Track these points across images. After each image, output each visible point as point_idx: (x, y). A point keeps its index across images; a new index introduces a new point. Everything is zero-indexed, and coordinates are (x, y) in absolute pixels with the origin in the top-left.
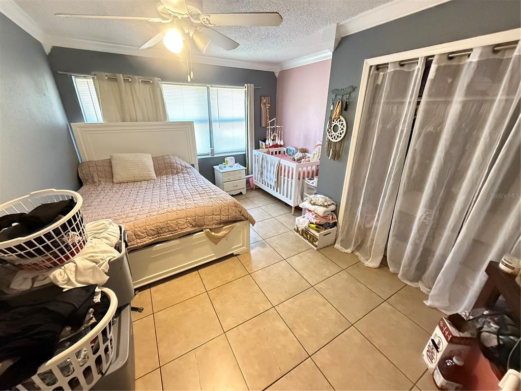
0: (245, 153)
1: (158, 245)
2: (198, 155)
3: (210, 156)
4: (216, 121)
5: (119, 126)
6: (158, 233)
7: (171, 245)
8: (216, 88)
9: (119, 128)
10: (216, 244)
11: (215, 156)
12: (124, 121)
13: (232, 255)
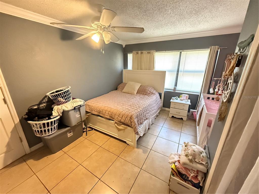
0: (198, 94)
1: (99, 117)
2: (165, 89)
3: (173, 91)
4: (181, 71)
5: (139, 71)
6: (100, 113)
7: (102, 119)
8: (186, 52)
9: (140, 72)
10: (118, 131)
11: (176, 91)
12: (138, 69)
13: (125, 142)
